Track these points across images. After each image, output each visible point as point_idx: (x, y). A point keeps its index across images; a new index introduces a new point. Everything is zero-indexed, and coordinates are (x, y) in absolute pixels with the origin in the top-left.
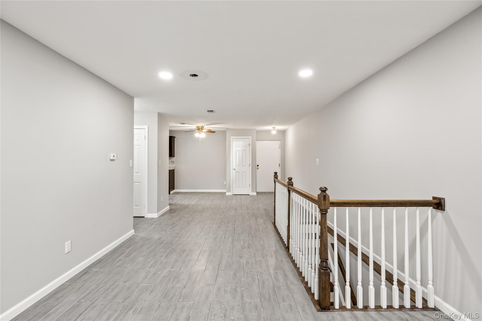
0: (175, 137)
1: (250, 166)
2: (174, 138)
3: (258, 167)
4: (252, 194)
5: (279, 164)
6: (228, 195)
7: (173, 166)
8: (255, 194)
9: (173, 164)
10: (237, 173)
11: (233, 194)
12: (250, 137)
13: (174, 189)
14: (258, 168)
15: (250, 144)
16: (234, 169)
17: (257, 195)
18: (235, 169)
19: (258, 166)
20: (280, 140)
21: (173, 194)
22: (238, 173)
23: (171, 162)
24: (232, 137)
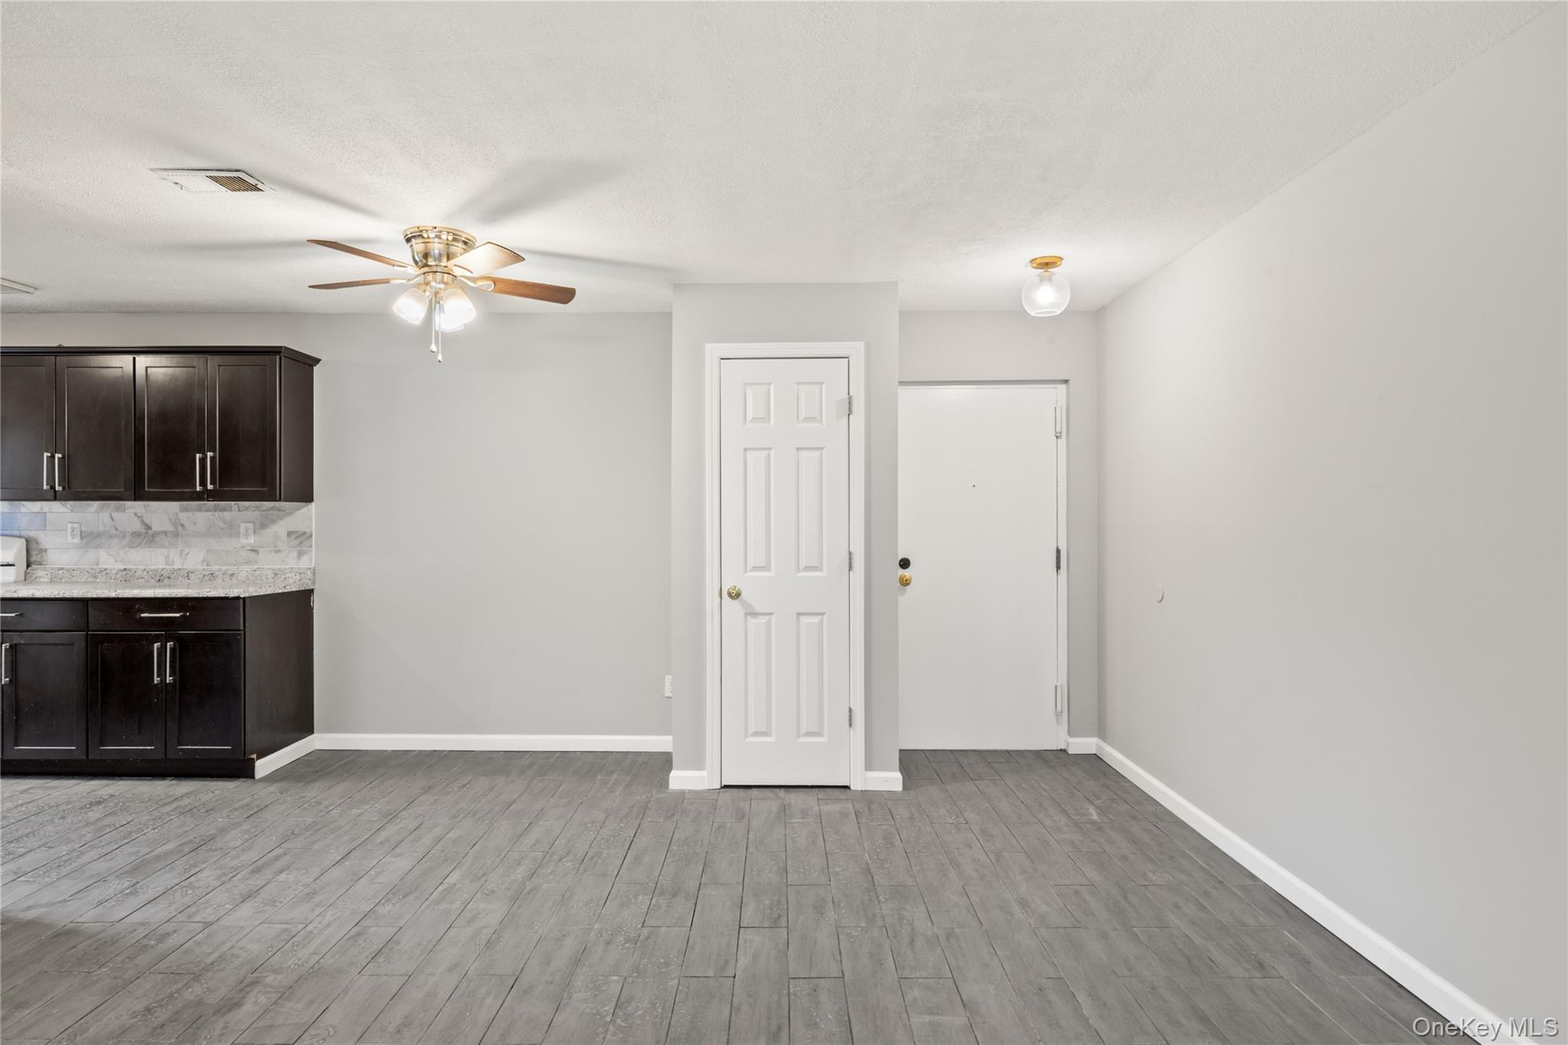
0: (317, 361)
1: (850, 567)
2: (311, 366)
3: (906, 573)
4: (862, 780)
5: (1058, 551)
6: (682, 794)
7: (305, 563)
8: (891, 780)
9: (300, 554)
10: (751, 621)
11: (724, 784)
12: (856, 350)
13: (312, 732)
14: (905, 583)
15: (850, 398)
16: (730, 595)
17: (905, 787)
18: (738, 595)
19: (905, 564)
20: (1066, 382)
21: (273, 778)
22: (764, 620)
23: (289, 534)
24: (714, 350)
